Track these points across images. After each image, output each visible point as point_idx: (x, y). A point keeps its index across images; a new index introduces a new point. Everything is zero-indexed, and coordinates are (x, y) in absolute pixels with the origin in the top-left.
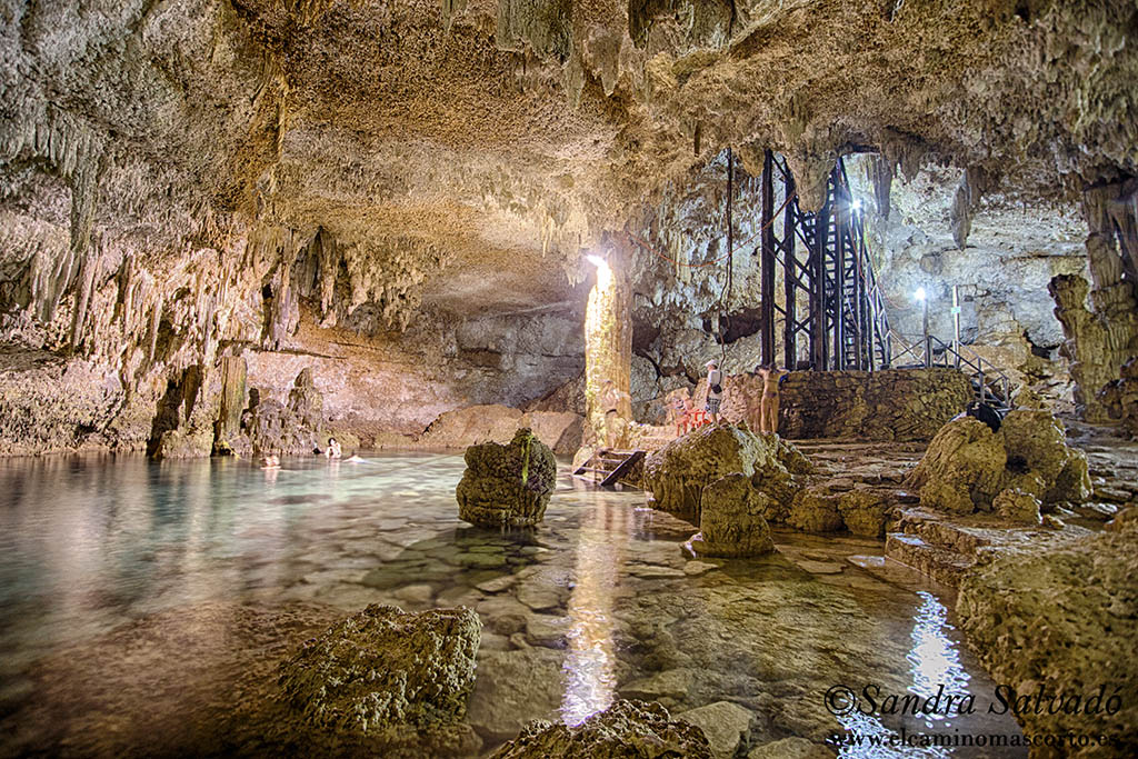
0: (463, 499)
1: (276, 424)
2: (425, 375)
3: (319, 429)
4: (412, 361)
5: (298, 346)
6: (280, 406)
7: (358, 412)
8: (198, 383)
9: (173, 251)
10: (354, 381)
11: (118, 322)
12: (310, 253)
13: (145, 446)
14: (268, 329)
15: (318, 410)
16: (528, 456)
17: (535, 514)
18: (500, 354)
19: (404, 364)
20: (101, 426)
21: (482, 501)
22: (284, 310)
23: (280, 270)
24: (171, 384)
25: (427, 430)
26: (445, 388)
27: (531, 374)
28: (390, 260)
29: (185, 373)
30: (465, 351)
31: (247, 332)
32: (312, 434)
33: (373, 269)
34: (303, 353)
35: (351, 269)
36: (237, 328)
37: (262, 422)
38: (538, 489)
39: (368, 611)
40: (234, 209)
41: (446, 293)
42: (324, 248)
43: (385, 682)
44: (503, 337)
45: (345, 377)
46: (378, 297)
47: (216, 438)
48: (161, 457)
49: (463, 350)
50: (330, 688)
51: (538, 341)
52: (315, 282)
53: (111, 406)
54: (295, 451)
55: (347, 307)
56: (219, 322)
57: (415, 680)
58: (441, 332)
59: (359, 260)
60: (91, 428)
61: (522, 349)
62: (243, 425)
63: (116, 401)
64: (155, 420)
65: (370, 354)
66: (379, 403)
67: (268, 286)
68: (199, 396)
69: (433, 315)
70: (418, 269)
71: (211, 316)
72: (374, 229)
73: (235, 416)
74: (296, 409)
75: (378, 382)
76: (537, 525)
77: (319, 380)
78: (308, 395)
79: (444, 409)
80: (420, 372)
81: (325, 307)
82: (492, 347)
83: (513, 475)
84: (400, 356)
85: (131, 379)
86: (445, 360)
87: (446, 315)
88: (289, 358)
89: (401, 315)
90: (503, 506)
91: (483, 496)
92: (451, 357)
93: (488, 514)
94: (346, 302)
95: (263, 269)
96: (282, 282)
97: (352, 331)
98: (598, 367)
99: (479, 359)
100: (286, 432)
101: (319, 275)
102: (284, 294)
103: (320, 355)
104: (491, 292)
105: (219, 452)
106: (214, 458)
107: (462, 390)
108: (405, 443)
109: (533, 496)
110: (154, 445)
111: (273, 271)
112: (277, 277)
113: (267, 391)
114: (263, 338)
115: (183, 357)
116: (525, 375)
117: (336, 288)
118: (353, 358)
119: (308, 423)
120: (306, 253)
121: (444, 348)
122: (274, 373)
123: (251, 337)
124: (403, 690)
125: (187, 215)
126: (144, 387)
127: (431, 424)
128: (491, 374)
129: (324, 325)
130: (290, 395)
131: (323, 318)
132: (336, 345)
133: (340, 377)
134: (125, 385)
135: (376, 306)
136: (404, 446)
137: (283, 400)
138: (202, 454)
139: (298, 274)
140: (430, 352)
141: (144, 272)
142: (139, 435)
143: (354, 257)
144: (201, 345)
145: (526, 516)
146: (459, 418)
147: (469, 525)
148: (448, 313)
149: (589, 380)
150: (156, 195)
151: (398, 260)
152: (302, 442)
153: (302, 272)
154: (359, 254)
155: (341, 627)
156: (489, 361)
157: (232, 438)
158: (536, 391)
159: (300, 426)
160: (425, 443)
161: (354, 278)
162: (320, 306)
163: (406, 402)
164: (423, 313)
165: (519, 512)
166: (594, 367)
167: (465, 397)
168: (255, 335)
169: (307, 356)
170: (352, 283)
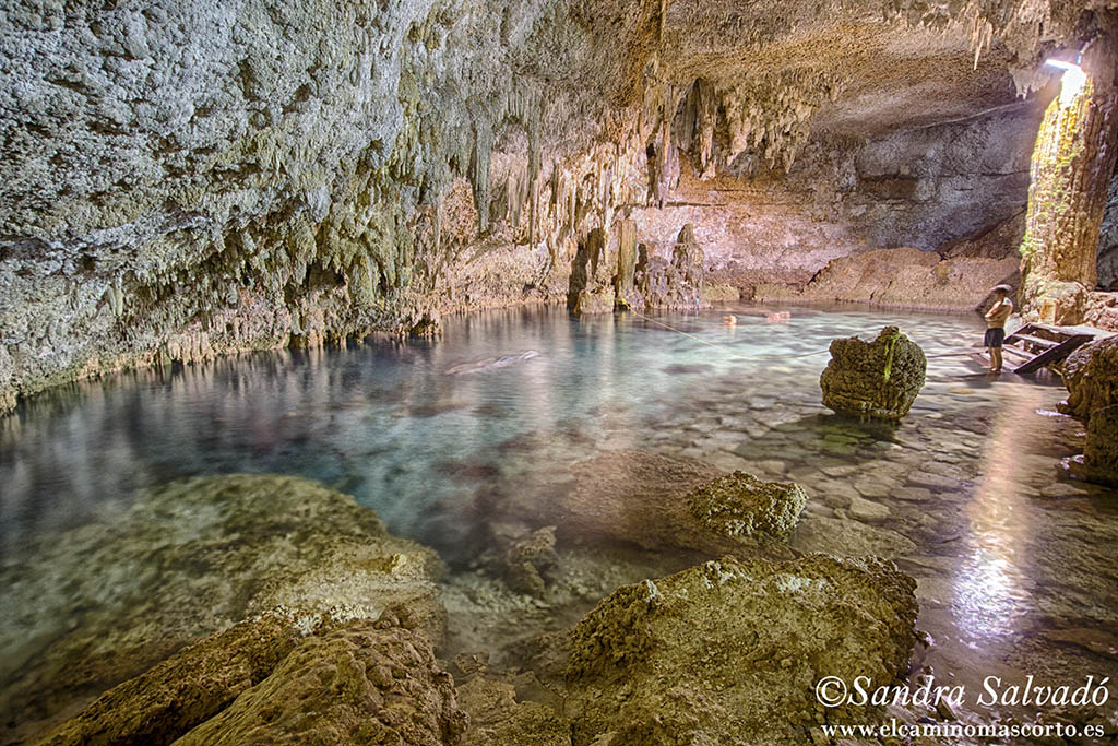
0: (826, 388)
1: (663, 281)
2: (813, 215)
3: (700, 284)
4: (798, 201)
5: (679, 199)
6: (665, 263)
7: (738, 261)
8: (600, 244)
9: (584, 151)
10: (734, 229)
11: (552, 215)
12: (689, 104)
13: (566, 299)
14: (652, 187)
15: (699, 266)
16: (892, 355)
17: (898, 407)
18: (916, 180)
19: (788, 205)
20: (538, 284)
21: (844, 391)
22: (666, 168)
23: (661, 128)
24: (580, 247)
25: (813, 280)
26: (837, 228)
27: (961, 203)
28: (772, 99)
29: (589, 236)
30: (867, 180)
31: (636, 196)
32: (694, 290)
33: (753, 112)
34: (684, 204)
35: (729, 115)
36: (627, 193)
37: (651, 279)
38: (902, 385)
39: (735, 474)
40: (627, 105)
41: (841, 116)
42: (703, 96)
43: (742, 516)
44: (922, 157)
45: (725, 225)
46: (758, 139)
47: (616, 295)
48: (579, 312)
49: (864, 180)
50: (712, 512)
51: (976, 156)
52: (694, 132)
53: (543, 269)
54: (680, 307)
55: (726, 157)
56: (614, 191)
57: (758, 519)
58: (834, 162)
59: (738, 104)
60: (532, 286)
61: (950, 169)
62: (636, 282)
63: (546, 265)
64: (571, 277)
65: (750, 198)
66: (760, 250)
67: (652, 145)
68: (601, 255)
69: (824, 143)
70: (804, 103)
71: (608, 187)
72: (754, 70)
73: (629, 274)
74: (679, 266)
75: (760, 227)
76: (901, 420)
77: (700, 232)
78: (689, 252)
79: (835, 253)
80: (808, 212)
81: (704, 160)
82: (905, 171)
83: (876, 371)
84: (784, 197)
85: (555, 247)
86: (839, 196)
87: (841, 142)
88: (670, 211)
89: (785, 154)
90: (865, 398)
91: (844, 386)
92: (846, 191)
93: (849, 404)
94: (725, 152)
95: (646, 131)
96: (665, 141)
97: (731, 175)
98: (1046, 214)
99: (885, 190)
100: (672, 288)
101: (697, 125)
102: (666, 154)
103: (699, 205)
104: (904, 108)
105: (620, 308)
106: (617, 314)
107: (859, 229)
108: (787, 295)
109: (896, 392)
110: (573, 301)
111: (656, 130)
112: (659, 135)
113: (653, 245)
114: (649, 197)
115: (589, 222)
116: (953, 204)
117: (714, 136)
118: (733, 204)
119: (690, 280)
120: (685, 104)
121: (838, 181)
122: (659, 227)
123: (639, 200)
124: (751, 522)
125: (594, 122)
126: (563, 251)
127: (819, 272)
128: (902, 207)
129: (704, 178)
130: (674, 252)
131: (702, 171)
132: (715, 192)
133: (719, 225)
134: (551, 252)
135: (758, 149)
136: (786, 299)
137: (667, 255)
138: (608, 310)
139: (678, 127)
140: (820, 188)
141: (566, 171)
142: (560, 290)
143: (733, 102)
144: (601, 213)
145: (888, 408)
146: (854, 265)
147: (831, 412)
148: (844, 138)
149: (1029, 231)
150: (573, 115)
151: (781, 97)
152: (686, 298)
153: (681, 124)
154: (738, 99)
155: (719, 481)
156: (899, 191)
157: (629, 295)
158: (968, 224)
159: (683, 283)
160: (810, 295)
161: (733, 125)
162: (700, 159)
163: (790, 247)
164: (813, 143)
165: (881, 405)
166: (1038, 214)
167: (863, 238)
168: (642, 198)
169: (687, 207)
170: (731, 131)
